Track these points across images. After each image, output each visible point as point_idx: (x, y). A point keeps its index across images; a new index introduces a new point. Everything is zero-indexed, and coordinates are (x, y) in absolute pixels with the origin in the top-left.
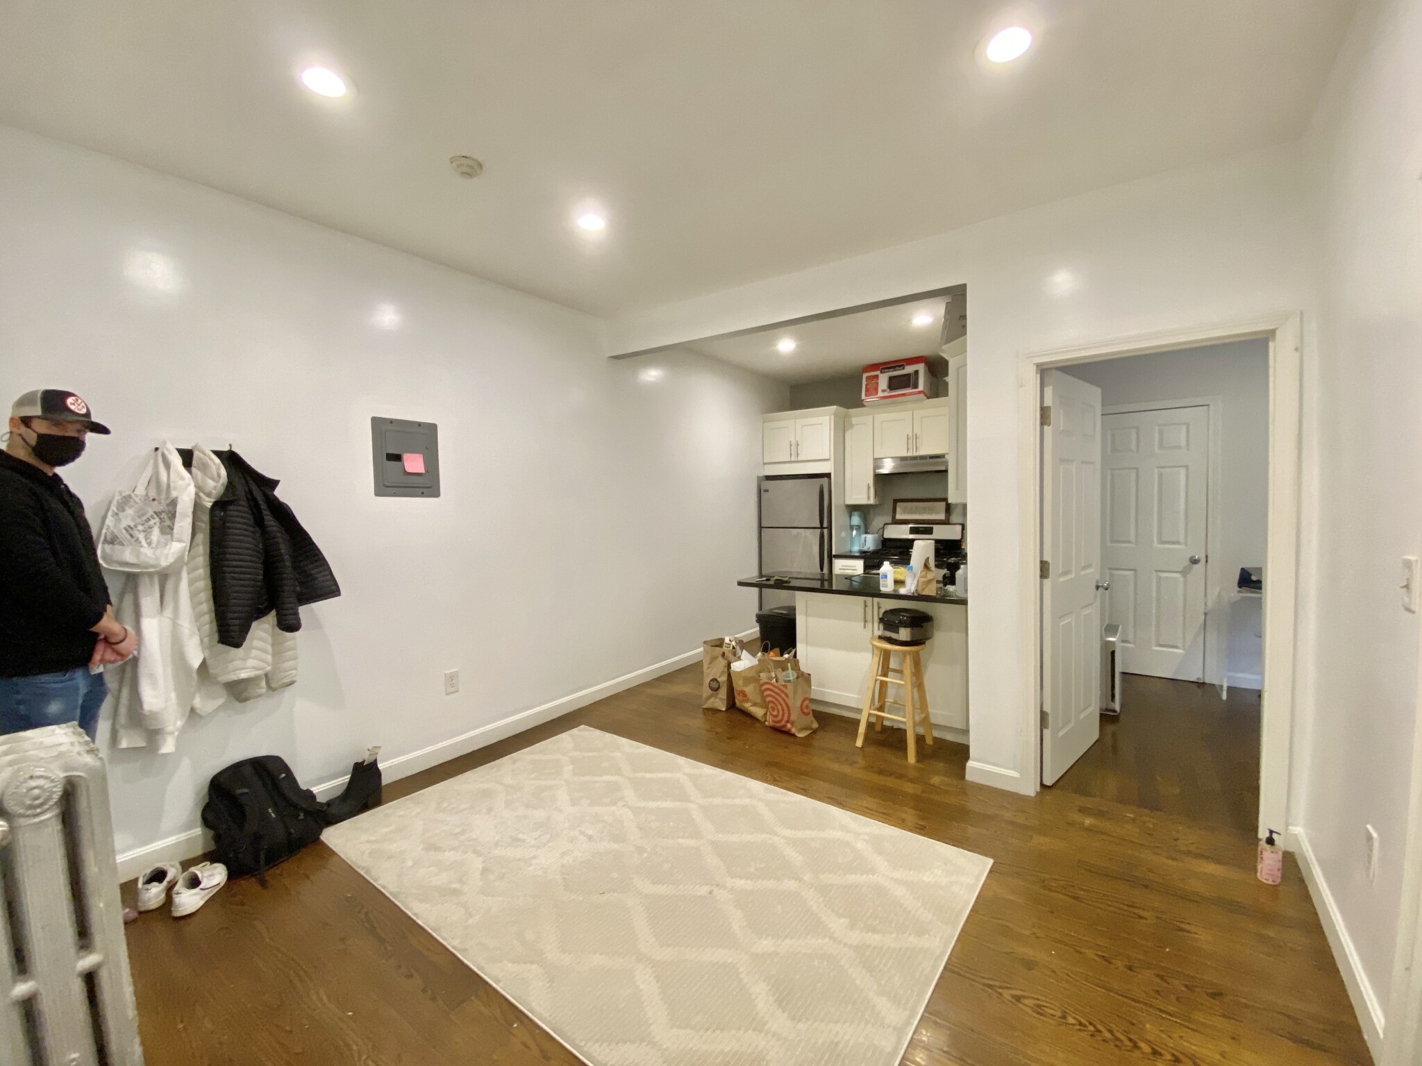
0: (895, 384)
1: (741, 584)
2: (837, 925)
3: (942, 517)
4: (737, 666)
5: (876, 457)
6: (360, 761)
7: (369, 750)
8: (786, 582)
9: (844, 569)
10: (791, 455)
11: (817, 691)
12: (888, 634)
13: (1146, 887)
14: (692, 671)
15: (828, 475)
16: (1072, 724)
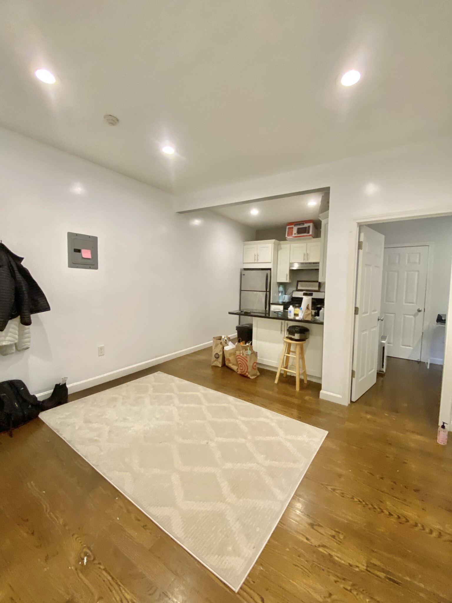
0: (300, 231)
1: (230, 313)
2: (260, 458)
3: (317, 289)
4: (227, 348)
5: (291, 262)
6: (58, 383)
7: (62, 379)
8: (249, 313)
9: (275, 309)
10: (255, 260)
11: (259, 360)
12: (290, 336)
13: (390, 444)
14: (208, 350)
15: (270, 269)
16: (365, 376)
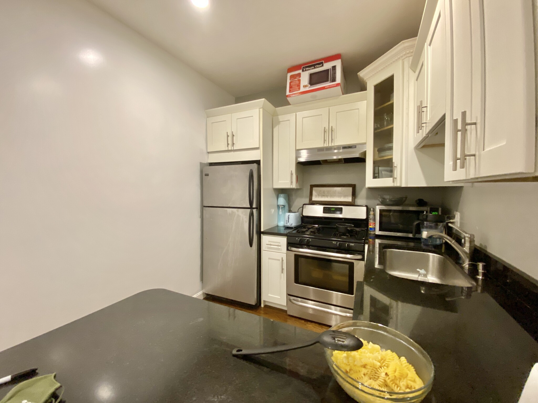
0: (314, 79)
3: (349, 199)
5: (297, 148)
10: (228, 144)
15: (258, 162)
